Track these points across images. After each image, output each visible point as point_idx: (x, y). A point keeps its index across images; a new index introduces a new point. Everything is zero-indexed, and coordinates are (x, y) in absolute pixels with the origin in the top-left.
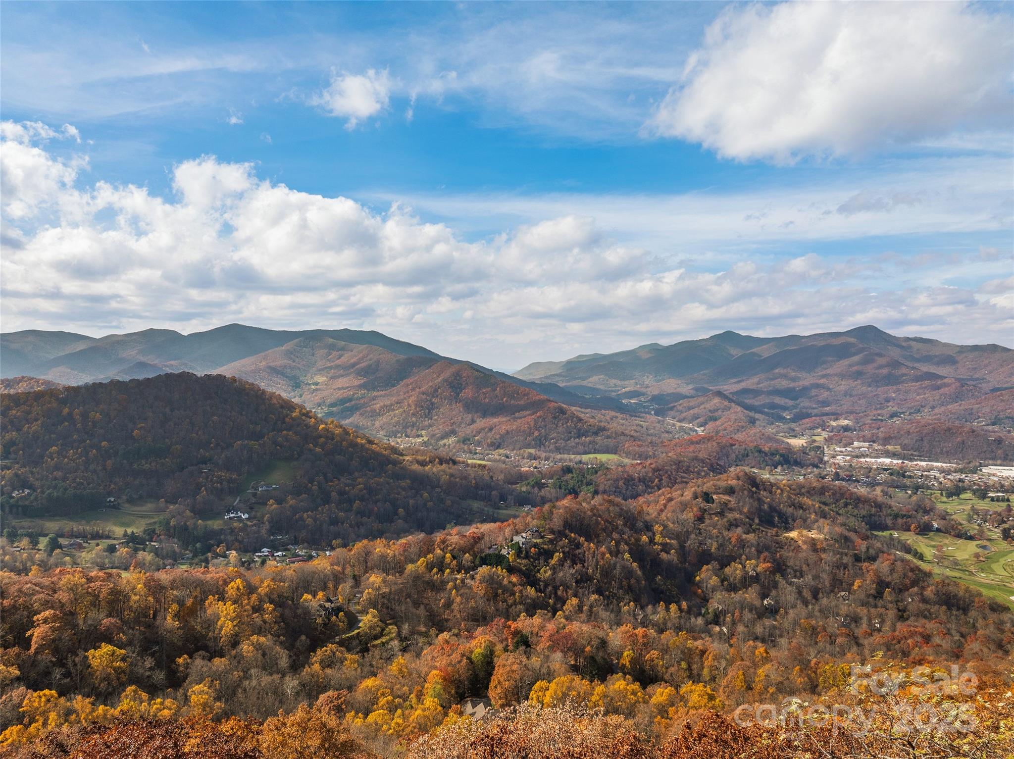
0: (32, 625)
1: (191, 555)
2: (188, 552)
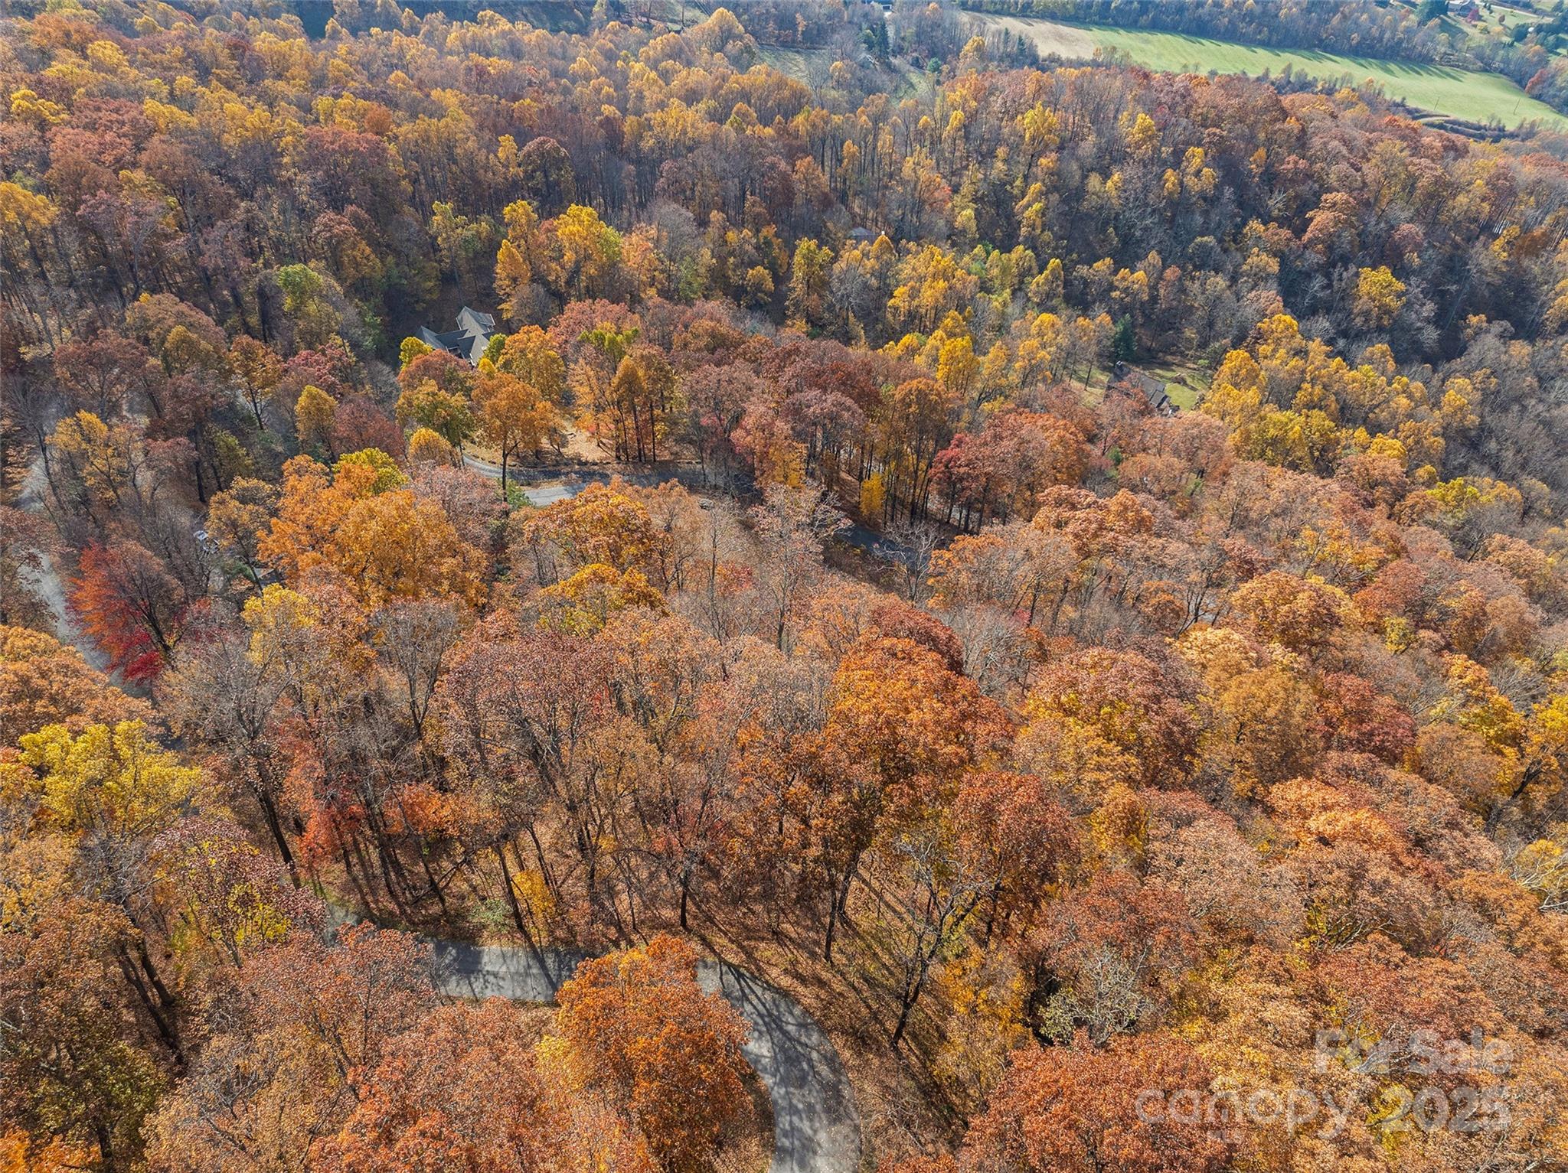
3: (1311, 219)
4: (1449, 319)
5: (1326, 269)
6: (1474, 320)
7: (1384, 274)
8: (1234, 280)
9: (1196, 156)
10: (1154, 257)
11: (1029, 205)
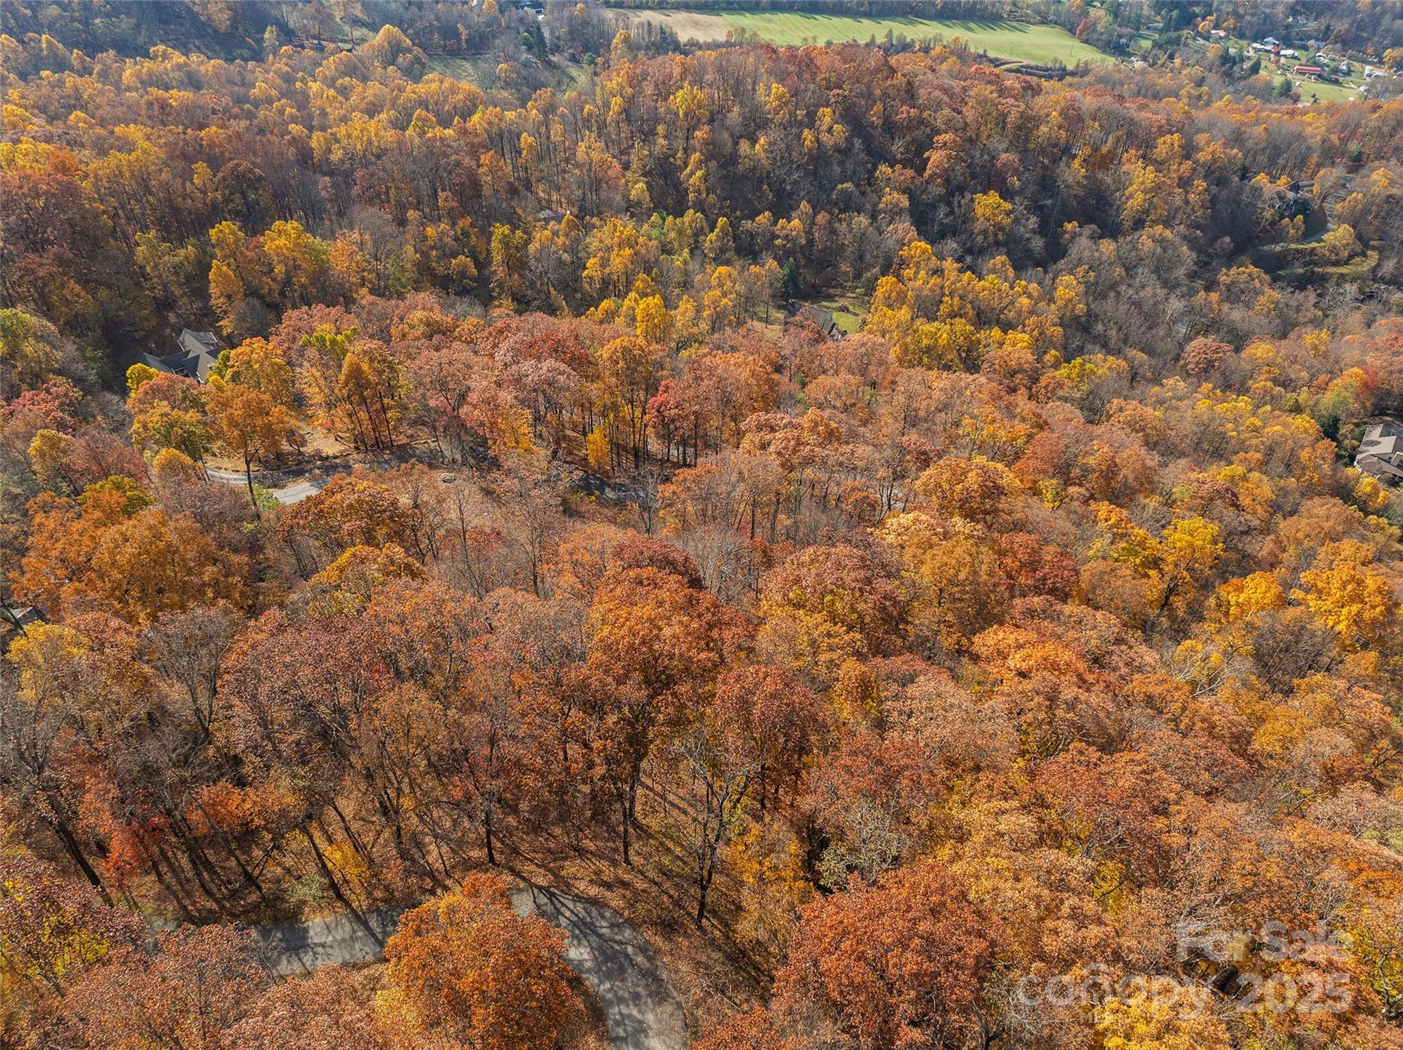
0: (931, 146)
1: (1161, 25)
2: (1158, 18)
3: (928, 159)
4: (1049, 228)
5: (947, 199)
6: (1068, 226)
7: (993, 198)
8: (874, 217)
9: (826, 115)
10: (805, 206)
11: (692, 173)
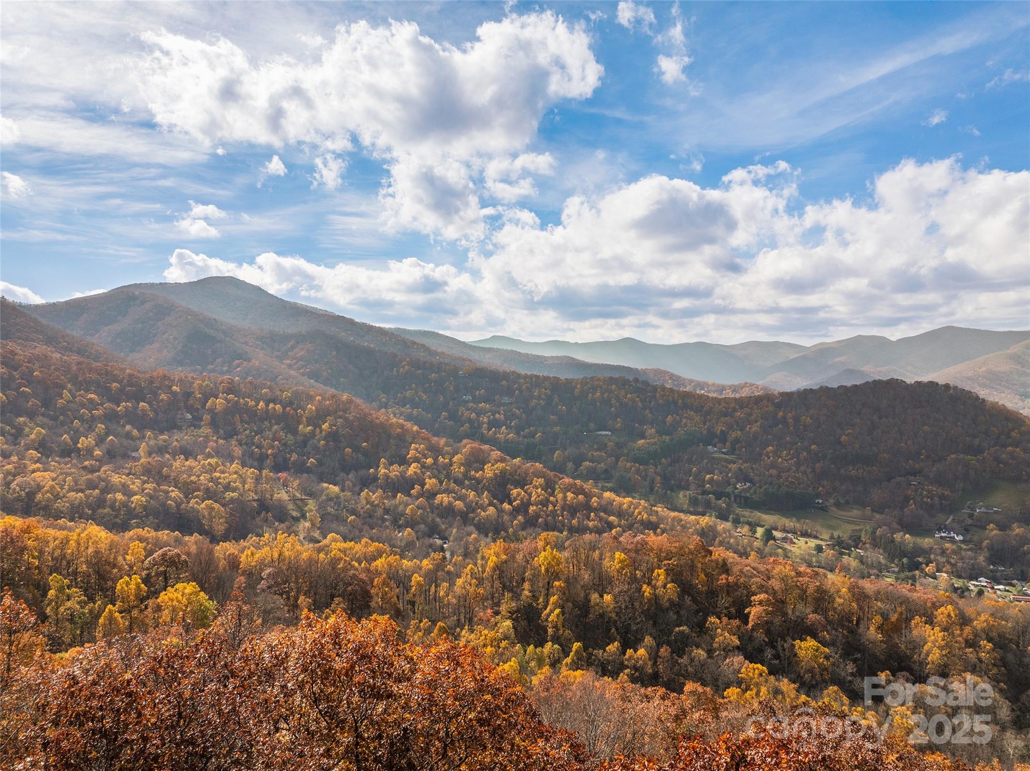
0: (749, 604)
2: (893, 565)
3: (749, 613)
5: (771, 643)
6: (882, 675)
7: (811, 643)
8: (710, 652)
9: (660, 574)
10: (648, 640)
11: (552, 611)
